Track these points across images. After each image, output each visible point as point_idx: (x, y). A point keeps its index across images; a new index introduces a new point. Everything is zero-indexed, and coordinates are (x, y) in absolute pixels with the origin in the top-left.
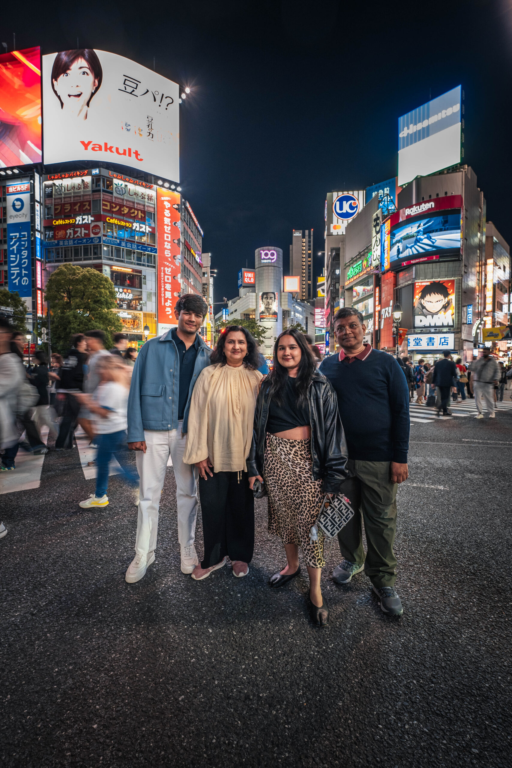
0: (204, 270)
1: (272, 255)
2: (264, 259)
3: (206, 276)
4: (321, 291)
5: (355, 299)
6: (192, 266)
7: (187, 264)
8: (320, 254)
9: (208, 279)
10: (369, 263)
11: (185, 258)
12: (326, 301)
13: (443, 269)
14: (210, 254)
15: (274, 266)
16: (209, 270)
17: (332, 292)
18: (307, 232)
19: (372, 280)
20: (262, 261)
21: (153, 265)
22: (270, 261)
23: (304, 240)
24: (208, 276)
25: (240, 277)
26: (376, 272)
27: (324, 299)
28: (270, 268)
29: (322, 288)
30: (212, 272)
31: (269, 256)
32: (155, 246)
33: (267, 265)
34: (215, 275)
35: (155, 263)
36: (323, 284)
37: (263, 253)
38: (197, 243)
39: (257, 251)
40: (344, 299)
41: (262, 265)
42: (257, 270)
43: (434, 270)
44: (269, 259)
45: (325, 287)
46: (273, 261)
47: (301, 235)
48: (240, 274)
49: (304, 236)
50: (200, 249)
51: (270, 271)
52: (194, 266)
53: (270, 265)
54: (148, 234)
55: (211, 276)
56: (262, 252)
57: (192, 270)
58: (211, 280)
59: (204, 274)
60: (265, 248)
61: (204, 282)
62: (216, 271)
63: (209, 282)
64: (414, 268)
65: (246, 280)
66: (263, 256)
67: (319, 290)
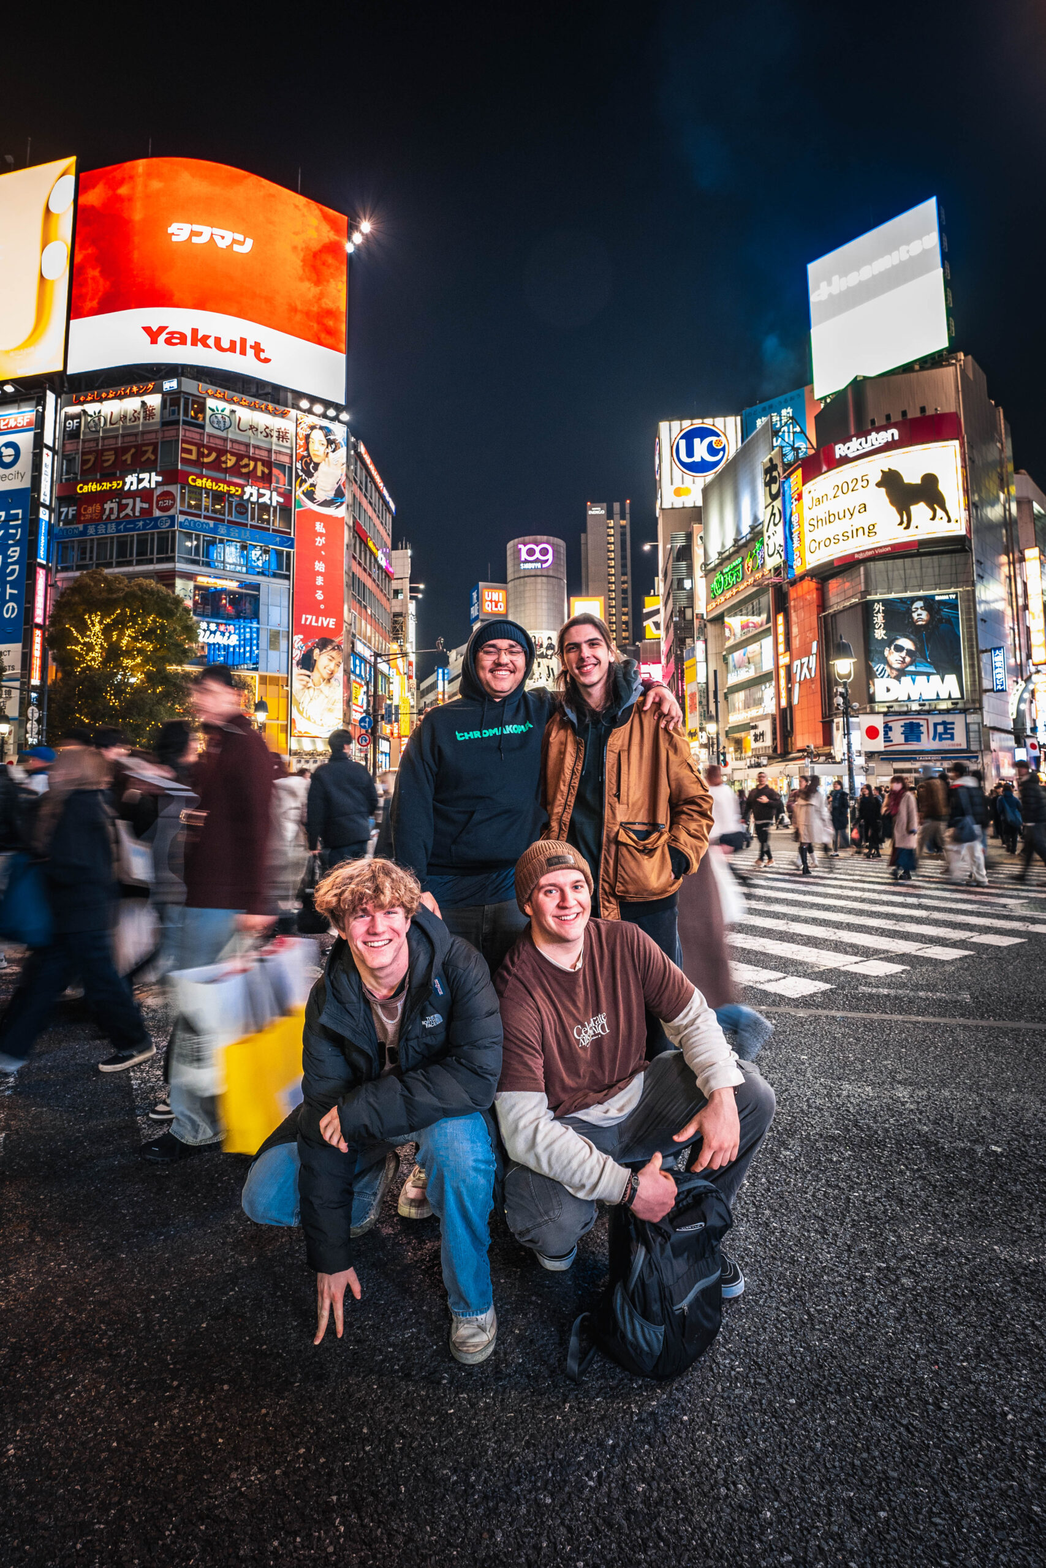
0: (395, 585)
1: (544, 552)
2: (526, 561)
3: (400, 597)
4: (653, 627)
5: (728, 644)
6: (370, 575)
7: (358, 570)
8: (647, 547)
9: (404, 604)
10: (759, 562)
11: (354, 558)
12: (664, 648)
13: (930, 570)
14: (409, 552)
15: (547, 576)
16: (406, 585)
17: (677, 627)
18: (617, 506)
19: (768, 599)
20: (523, 566)
21: (284, 572)
22: (539, 565)
23: (611, 523)
24: (405, 597)
25: (475, 600)
26: (776, 580)
27: (659, 643)
28: (539, 579)
29: (655, 619)
30: (412, 590)
31: (537, 555)
32: (289, 534)
33: (533, 573)
34: (420, 596)
35: (288, 569)
36: (657, 612)
37: (524, 549)
38: (381, 528)
39: (510, 545)
40: (706, 641)
41: (522, 574)
42: (510, 585)
43: (908, 572)
44: (537, 561)
45: (660, 618)
46: (545, 566)
47: (603, 512)
48: (475, 595)
49: (610, 515)
50: (389, 542)
51: (539, 586)
52: (375, 576)
53: (539, 573)
54: (275, 508)
55: (412, 598)
56: (521, 546)
57: (369, 583)
58: (412, 607)
59: (396, 592)
60: (527, 538)
61: (397, 610)
62: (422, 586)
63: (407, 609)
64: (862, 569)
65: (488, 607)
66: (524, 556)
67: (648, 624)
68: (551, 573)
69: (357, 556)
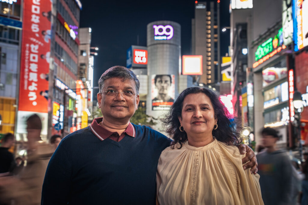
0: (81, 48)
1: (168, 30)
2: (158, 35)
3: (84, 54)
4: (227, 74)
5: (265, 84)
6: (66, 43)
7: (58, 41)
8: (224, 30)
9: (86, 58)
10: (281, 41)
11: (57, 34)
12: (232, 86)
14: (90, 30)
15: (170, 44)
16: (88, 48)
17: (238, 76)
18: (212, 4)
19: (284, 61)
20: (156, 38)
21: (16, 41)
22: (165, 38)
23: (209, 13)
24: (87, 54)
25: (129, 56)
26: (289, 52)
27: (230, 84)
28: (165, 46)
29: (228, 70)
30: (92, 51)
31: (164, 32)
32: (19, 19)
33: (162, 42)
34: (96, 54)
35: (18, 39)
36: (229, 66)
37: (157, 28)
38: (73, 17)
39: (149, 26)
40: (253, 84)
41: (155, 42)
42: (149, 48)
44: (164, 35)
45: (231, 69)
46: (169, 38)
47: (204, 7)
48: (129, 53)
49: (208, 9)
50: (78, 24)
51: (165, 50)
52: (68, 43)
53: (165, 42)
54: (11, 5)
55: (91, 55)
56: (155, 27)
57: (65, 47)
58: (91, 60)
59: (82, 52)
60: (159, 22)
61: (82, 61)
62: (97, 49)
63: (88, 61)
65: (137, 60)
66: (157, 32)
67: (224, 72)
68: (172, 42)
69: (58, 32)
